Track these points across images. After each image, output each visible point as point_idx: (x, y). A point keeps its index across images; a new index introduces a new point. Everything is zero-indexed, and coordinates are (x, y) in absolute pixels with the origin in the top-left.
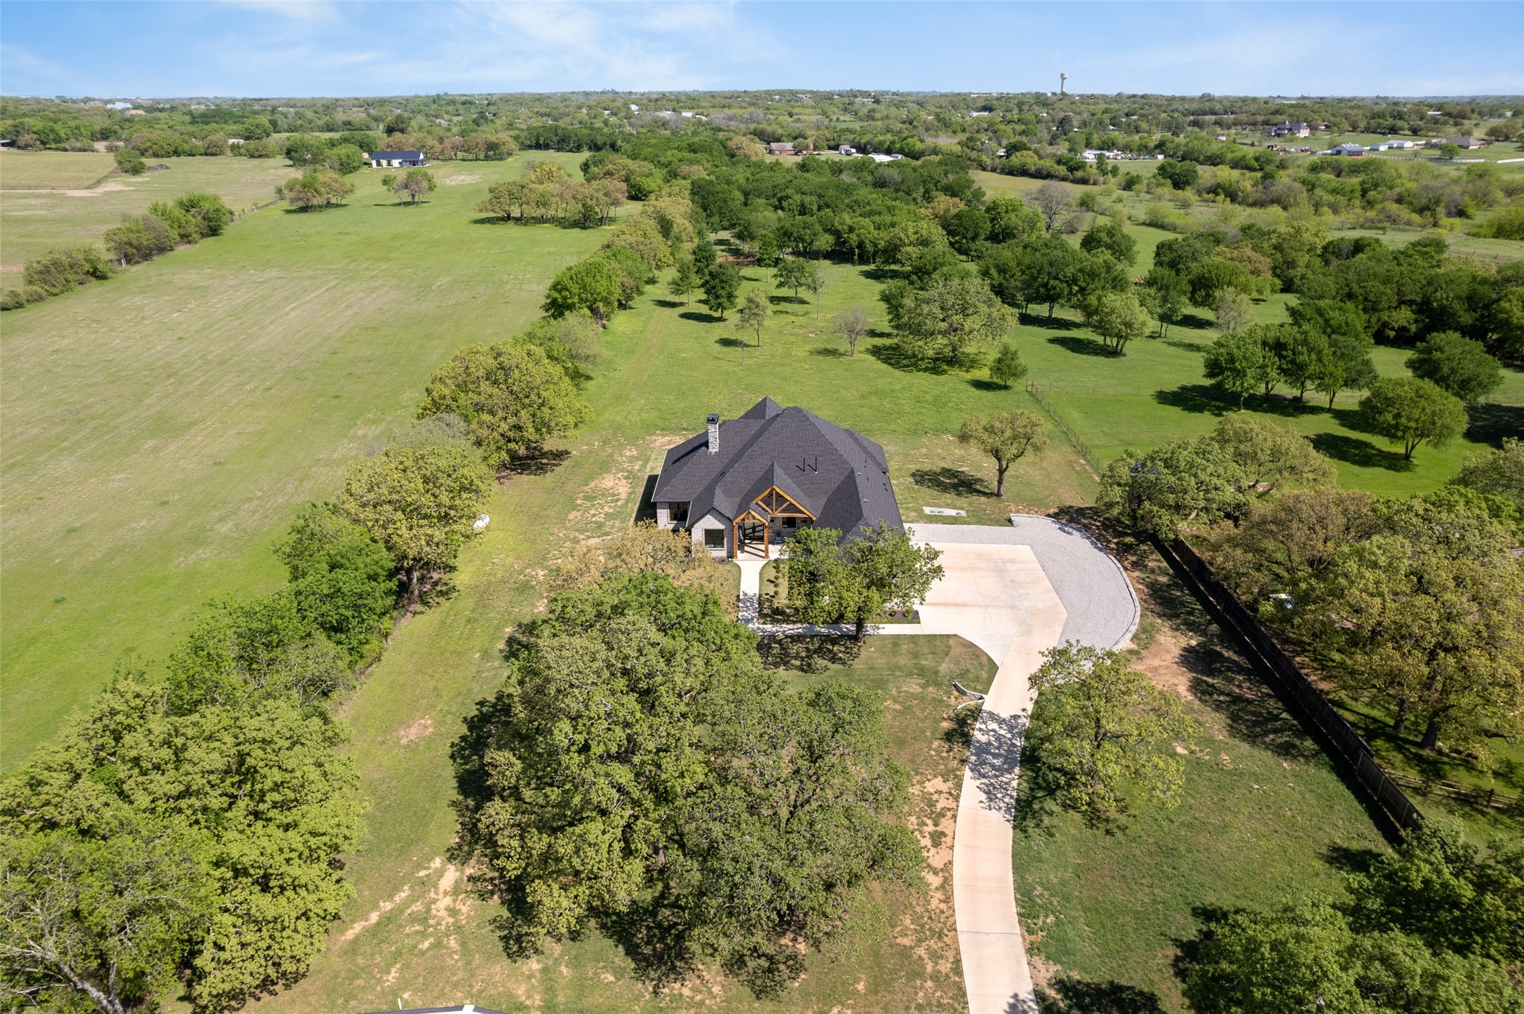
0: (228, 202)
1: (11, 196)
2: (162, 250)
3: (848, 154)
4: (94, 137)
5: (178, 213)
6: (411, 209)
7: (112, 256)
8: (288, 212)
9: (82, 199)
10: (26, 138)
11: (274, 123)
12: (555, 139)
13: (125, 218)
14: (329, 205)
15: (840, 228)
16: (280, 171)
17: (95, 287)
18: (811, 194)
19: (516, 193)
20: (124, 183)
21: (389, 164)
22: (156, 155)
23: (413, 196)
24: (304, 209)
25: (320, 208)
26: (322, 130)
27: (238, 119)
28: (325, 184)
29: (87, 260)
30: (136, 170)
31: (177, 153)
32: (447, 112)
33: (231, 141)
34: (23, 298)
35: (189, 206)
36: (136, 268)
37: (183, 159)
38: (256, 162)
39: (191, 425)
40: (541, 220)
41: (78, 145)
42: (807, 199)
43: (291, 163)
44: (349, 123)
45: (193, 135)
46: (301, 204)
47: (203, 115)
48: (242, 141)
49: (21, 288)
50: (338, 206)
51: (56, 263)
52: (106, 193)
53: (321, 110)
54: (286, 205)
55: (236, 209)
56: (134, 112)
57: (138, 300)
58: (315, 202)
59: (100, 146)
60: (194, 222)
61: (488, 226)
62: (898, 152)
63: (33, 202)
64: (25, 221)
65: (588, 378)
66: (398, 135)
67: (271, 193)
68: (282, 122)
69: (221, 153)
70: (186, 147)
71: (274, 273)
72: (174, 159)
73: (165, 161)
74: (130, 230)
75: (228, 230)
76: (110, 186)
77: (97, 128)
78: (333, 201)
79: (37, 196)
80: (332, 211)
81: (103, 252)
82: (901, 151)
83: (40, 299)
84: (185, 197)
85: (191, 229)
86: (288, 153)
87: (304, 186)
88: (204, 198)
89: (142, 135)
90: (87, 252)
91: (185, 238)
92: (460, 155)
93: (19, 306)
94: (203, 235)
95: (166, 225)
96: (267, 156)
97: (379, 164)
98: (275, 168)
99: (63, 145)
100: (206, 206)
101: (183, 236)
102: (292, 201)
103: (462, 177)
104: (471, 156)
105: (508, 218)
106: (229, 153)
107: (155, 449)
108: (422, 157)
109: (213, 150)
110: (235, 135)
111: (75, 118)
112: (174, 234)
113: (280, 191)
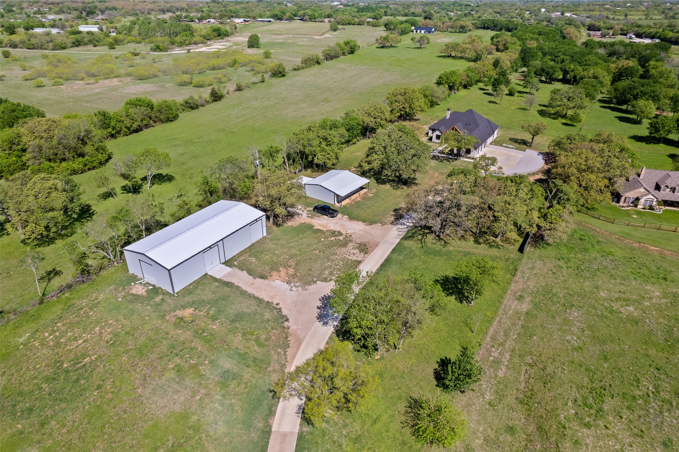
0: (359, 43)
1: (299, 38)
2: (336, 57)
3: (631, 38)
4: (325, 17)
5: (343, 45)
6: (419, 50)
7: (323, 58)
8: (378, 48)
9: (318, 39)
10: (306, 17)
11: (386, 12)
12: (492, 25)
13: (329, 46)
14: (391, 46)
15: (568, 69)
16: (381, 32)
17: (317, 66)
18: (568, 56)
19: (455, 46)
20: (331, 35)
21: (420, 32)
22: (342, 24)
23: (421, 45)
24: (383, 47)
25: (388, 47)
26: (403, 16)
27: (373, 10)
28: (392, 39)
29: (317, 58)
30: (335, 30)
31: (349, 24)
32: (456, 10)
33: (368, 20)
34: (300, 67)
35: (347, 43)
36: (328, 62)
37: (351, 26)
38: (374, 28)
39: (331, 101)
40: (461, 58)
41: (320, 20)
42: (565, 57)
43: (385, 29)
44: (414, 13)
45: (355, 17)
46: (382, 45)
47: (362, 9)
48: (371, 20)
49: (300, 64)
50: (394, 47)
51: (309, 58)
52: (325, 38)
53: (405, 6)
54: (377, 45)
55: (361, 45)
56: (339, 6)
57: (327, 71)
58: (387, 45)
59: (326, 20)
60: (347, 49)
61: (442, 58)
62: (657, 38)
63: (305, 39)
64: (302, 45)
65: (438, 104)
66: (428, 20)
67: (374, 40)
68: (389, 12)
69: (364, 24)
70: (353, 22)
71: (365, 67)
72: (348, 26)
73: (345, 27)
74: (329, 50)
75: (357, 53)
76: (327, 35)
77: (327, 13)
78: (393, 45)
79: (306, 38)
80: (392, 48)
81: (321, 56)
82: (659, 38)
83: (303, 68)
84: (346, 40)
85: (346, 51)
86: (385, 25)
87: (384, 39)
88: (351, 41)
89: (340, 17)
90: (317, 56)
91: (344, 54)
92: (450, 29)
93: (299, 69)
94: (349, 53)
95: (339, 49)
96: (378, 26)
97: (416, 32)
98: (380, 31)
99: (316, 20)
100: (352, 44)
101: (343, 53)
102: (379, 44)
103: (445, 39)
104: (454, 31)
105: (450, 56)
106: (366, 24)
107: (323, 105)
108: (433, 30)
109: (361, 23)
110: (370, 18)
111: (321, 10)
112: (341, 52)
113: (377, 40)
